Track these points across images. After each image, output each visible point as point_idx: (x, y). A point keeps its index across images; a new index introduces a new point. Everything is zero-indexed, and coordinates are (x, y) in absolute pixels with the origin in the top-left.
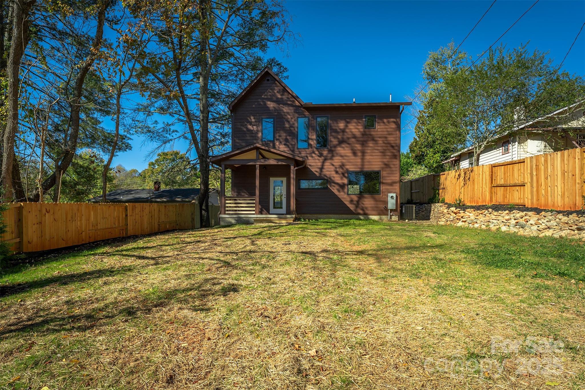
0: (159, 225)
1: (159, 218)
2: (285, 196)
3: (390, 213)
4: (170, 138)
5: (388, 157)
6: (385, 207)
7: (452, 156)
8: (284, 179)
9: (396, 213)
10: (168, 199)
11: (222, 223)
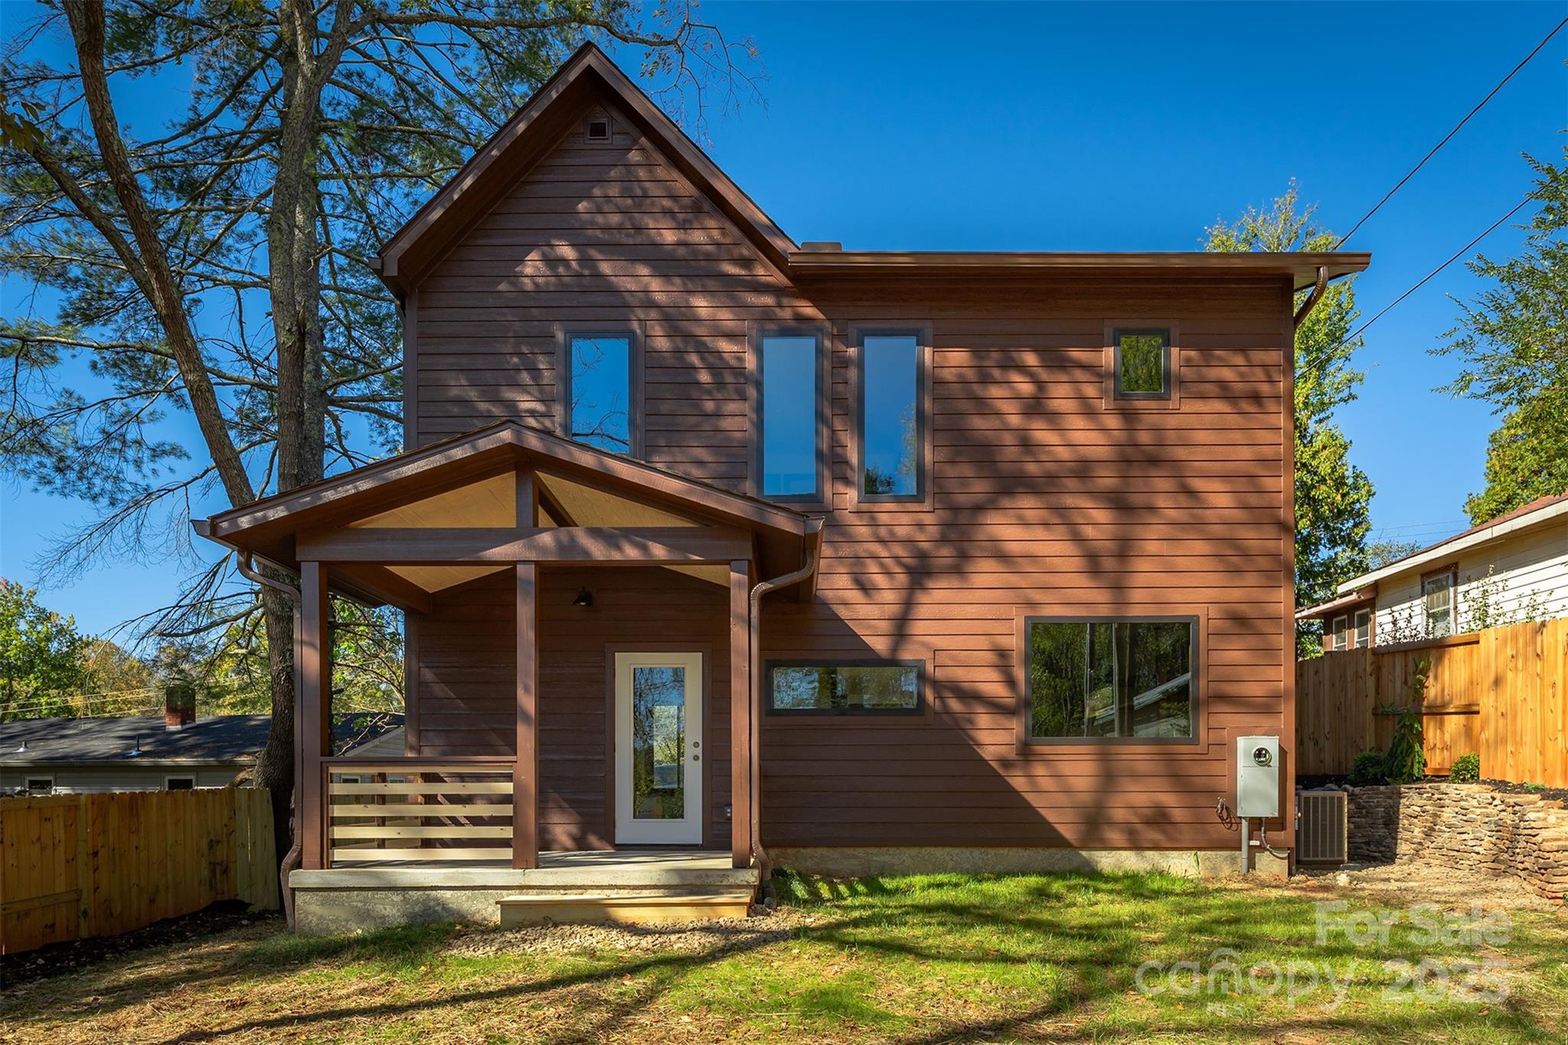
2: (699, 751)
3: (1250, 838)
6: (1224, 807)
8: (692, 664)
9: (1280, 837)
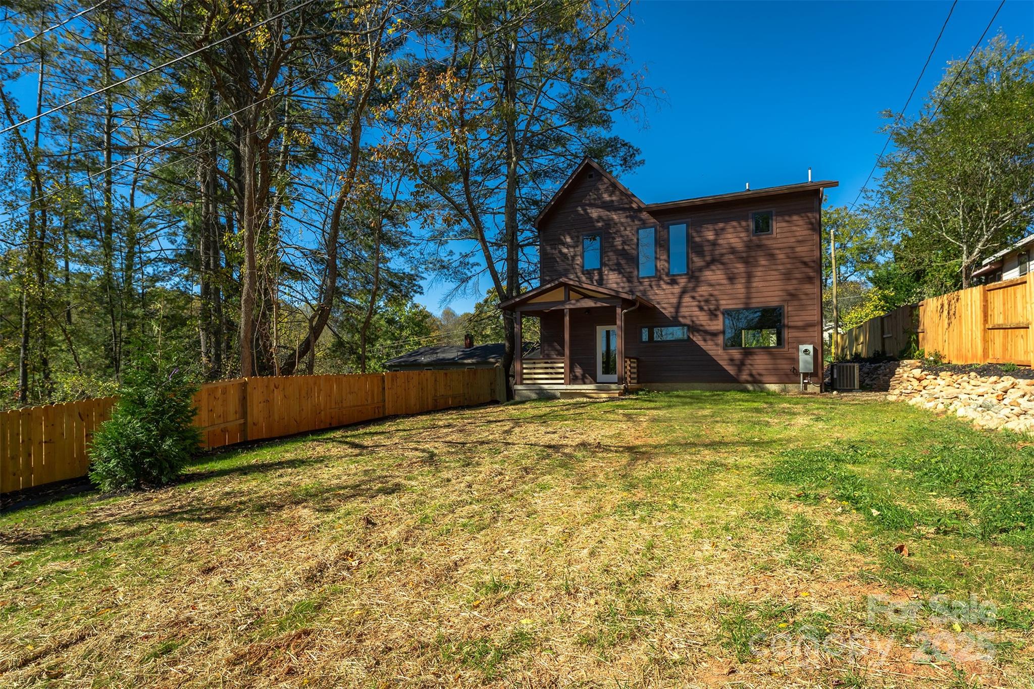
0: (436, 400)
1: (436, 390)
3: (804, 379)
4: (469, 274)
5: (794, 282)
6: (794, 369)
7: (984, 263)
9: (815, 379)
10: (479, 360)
11: (517, 398)
